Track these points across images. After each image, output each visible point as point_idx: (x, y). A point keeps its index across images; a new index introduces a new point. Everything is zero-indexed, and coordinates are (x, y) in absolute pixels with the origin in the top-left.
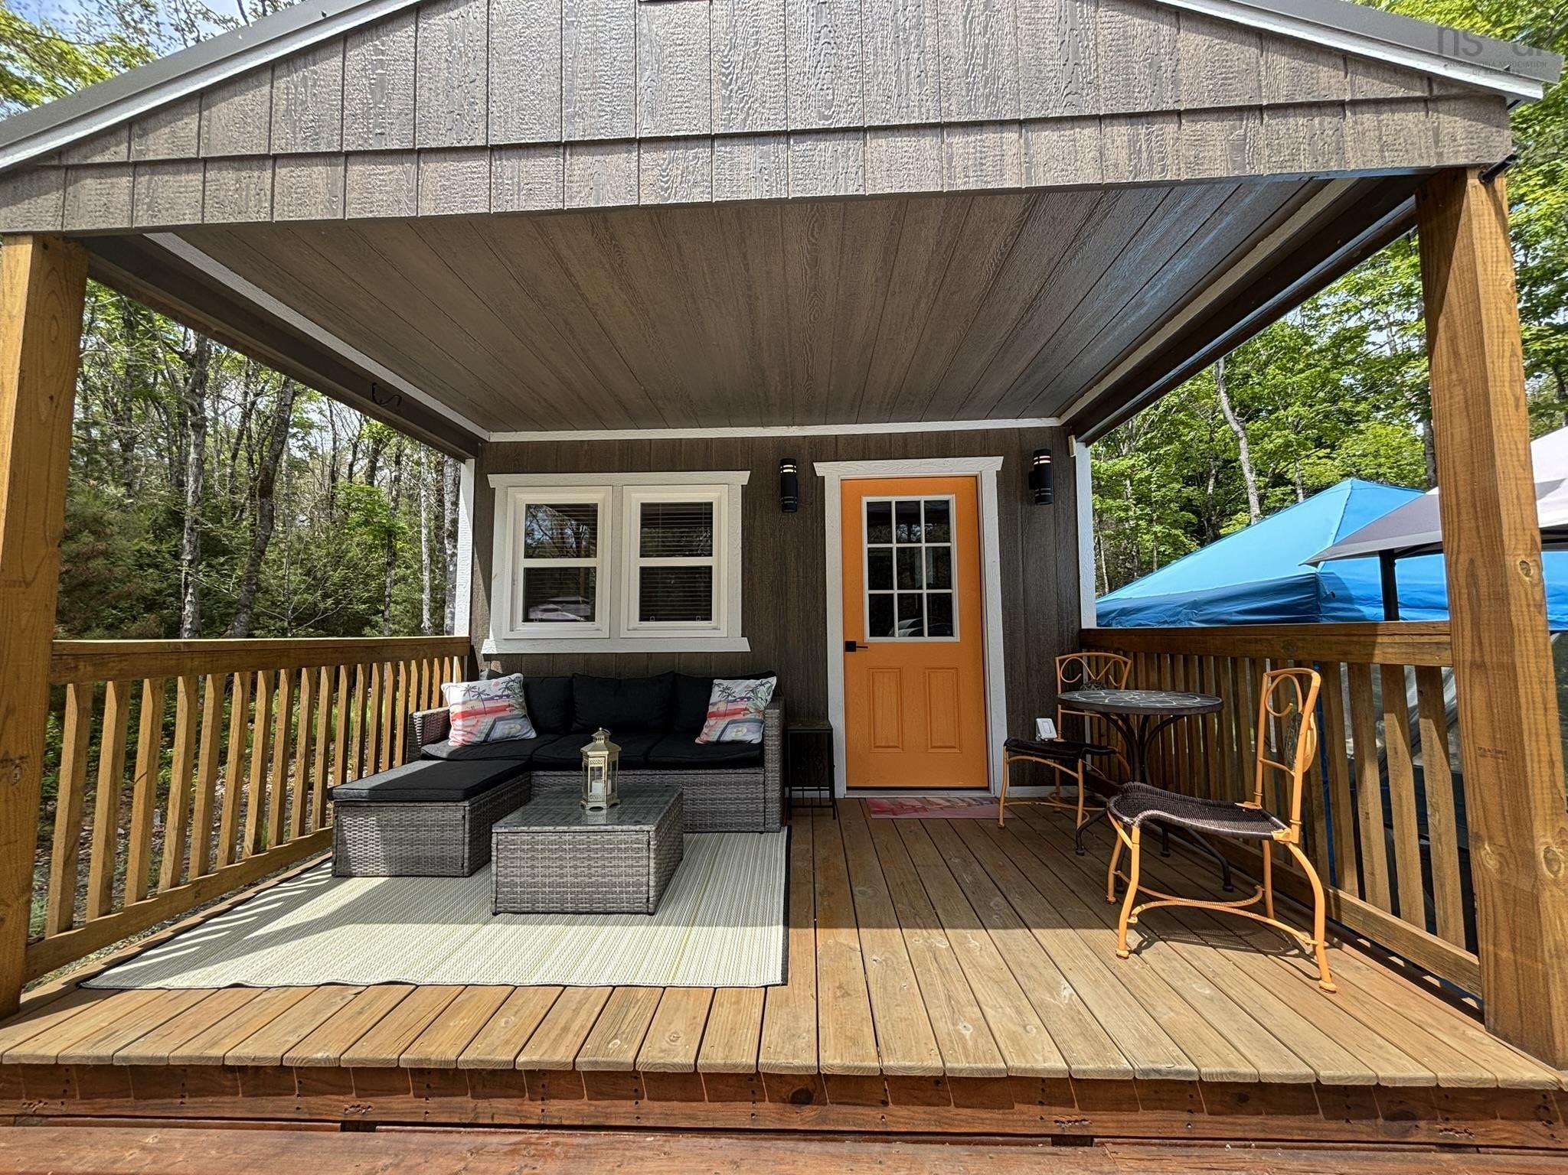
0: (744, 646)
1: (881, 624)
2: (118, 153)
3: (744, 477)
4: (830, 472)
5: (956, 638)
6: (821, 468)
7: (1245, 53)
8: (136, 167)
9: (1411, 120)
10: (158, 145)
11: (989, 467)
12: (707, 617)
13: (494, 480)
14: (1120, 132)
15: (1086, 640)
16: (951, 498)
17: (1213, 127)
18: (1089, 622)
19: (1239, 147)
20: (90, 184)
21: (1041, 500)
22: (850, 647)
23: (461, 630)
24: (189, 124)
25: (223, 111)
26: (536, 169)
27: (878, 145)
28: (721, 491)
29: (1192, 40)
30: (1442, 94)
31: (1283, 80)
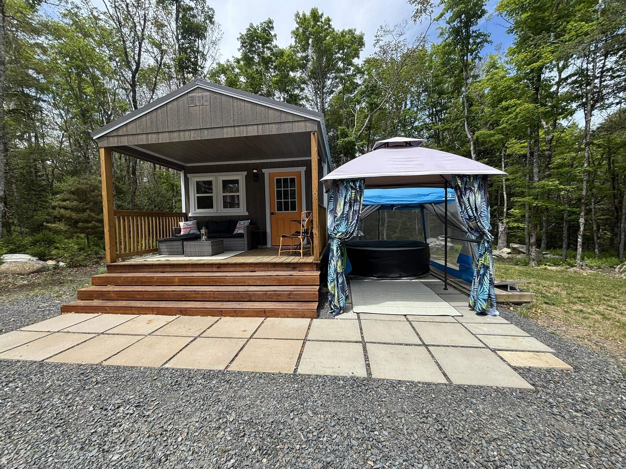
0: (247, 214)
1: (279, 209)
2: (115, 134)
3: (245, 173)
4: (266, 171)
5: (296, 211)
6: (264, 171)
7: (278, 113)
8: (118, 136)
9: (302, 124)
10: (120, 133)
11: (303, 169)
12: (239, 207)
13: (189, 175)
14: (260, 127)
16: (295, 177)
17: (274, 125)
19: (278, 129)
20: (111, 139)
22: (272, 214)
23: (184, 211)
24: (125, 129)
25: (129, 127)
26: (176, 135)
27: (225, 129)
28: (240, 177)
29: (271, 111)
30: (307, 120)
31: (284, 118)
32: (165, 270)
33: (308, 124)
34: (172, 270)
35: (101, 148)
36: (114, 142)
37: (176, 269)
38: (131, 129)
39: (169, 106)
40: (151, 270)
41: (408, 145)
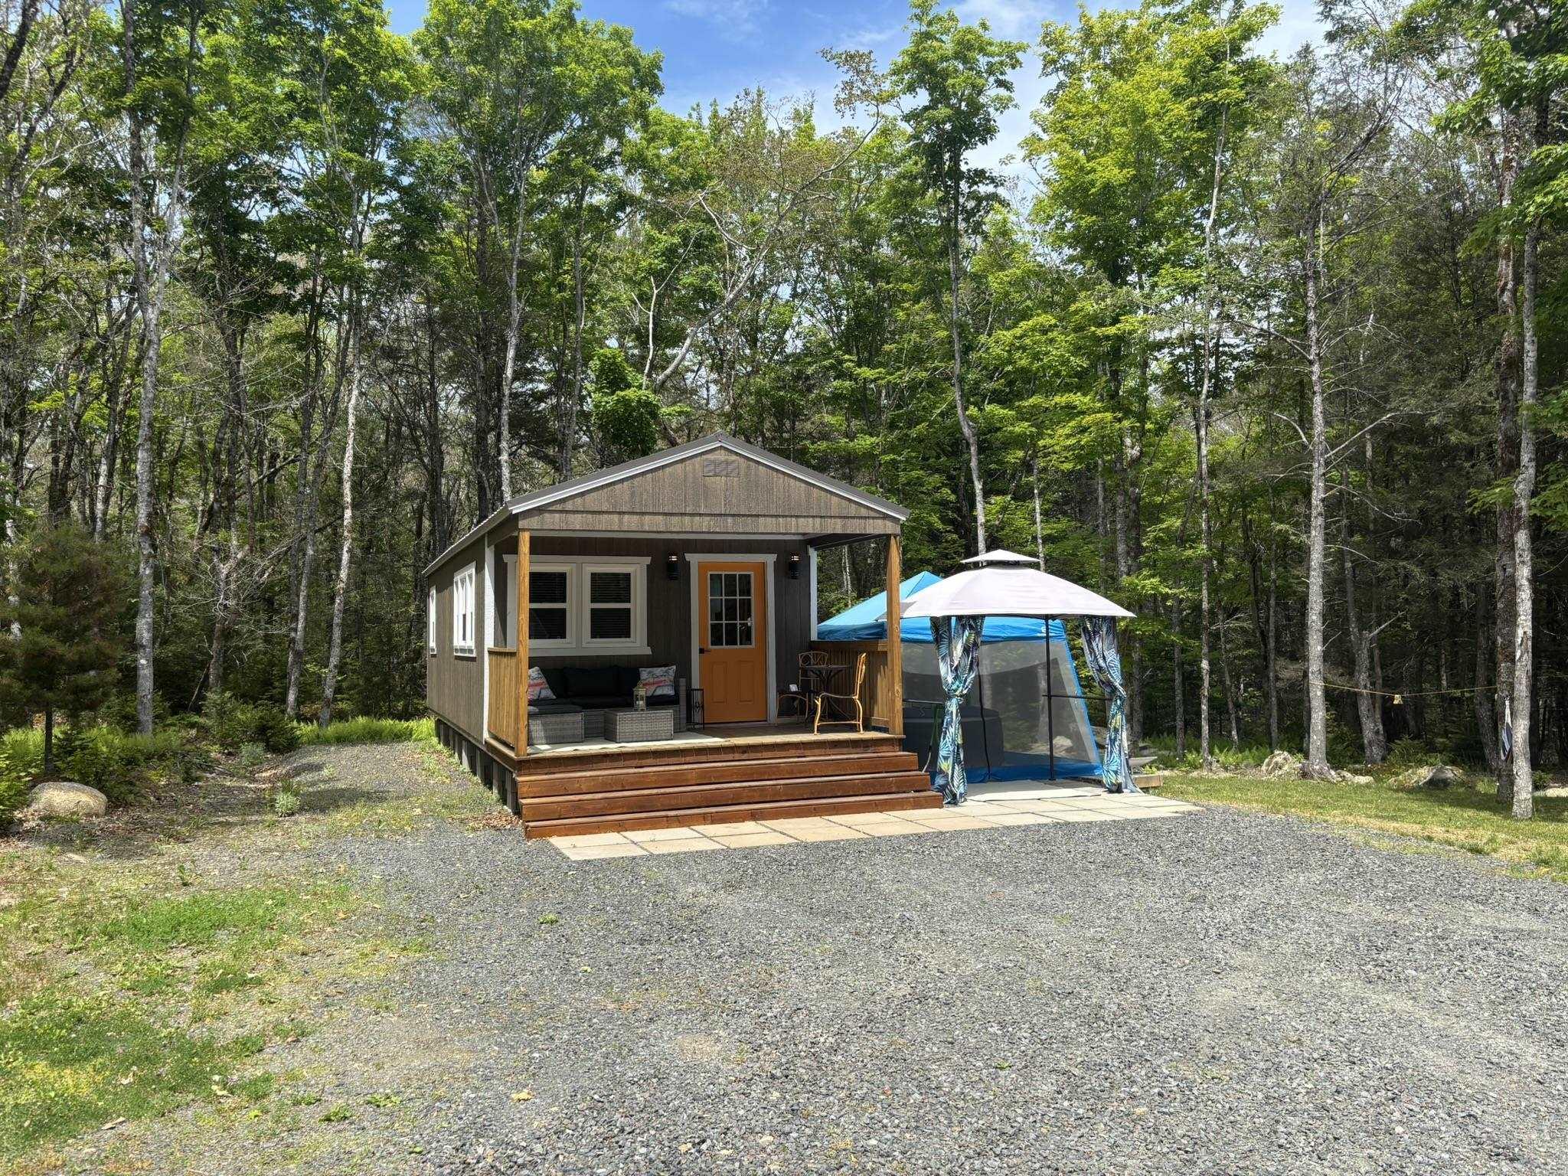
0: (648, 651)
1: (717, 640)
2: (559, 507)
3: (648, 560)
4: (694, 559)
5: (753, 646)
6: (688, 557)
7: (844, 503)
8: (561, 512)
9: (880, 522)
10: (569, 506)
11: (770, 559)
12: (628, 635)
14: (818, 520)
15: (813, 646)
16: (752, 573)
18: (814, 637)
19: (844, 526)
20: (547, 515)
21: (794, 577)
22: (702, 651)
24: (579, 500)
25: (587, 497)
26: (675, 520)
27: (762, 520)
28: (636, 569)
29: (835, 499)
30: (886, 517)
31: (853, 510)
32: (644, 762)
33: (889, 524)
34: (658, 761)
35: (524, 530)
36: (553, 524)
37: (667, 760)
38: (590, 502)
39: (668, 470)
40: (616, 764)
41: (1016, 564)
